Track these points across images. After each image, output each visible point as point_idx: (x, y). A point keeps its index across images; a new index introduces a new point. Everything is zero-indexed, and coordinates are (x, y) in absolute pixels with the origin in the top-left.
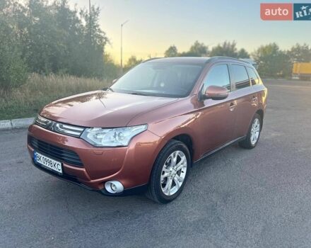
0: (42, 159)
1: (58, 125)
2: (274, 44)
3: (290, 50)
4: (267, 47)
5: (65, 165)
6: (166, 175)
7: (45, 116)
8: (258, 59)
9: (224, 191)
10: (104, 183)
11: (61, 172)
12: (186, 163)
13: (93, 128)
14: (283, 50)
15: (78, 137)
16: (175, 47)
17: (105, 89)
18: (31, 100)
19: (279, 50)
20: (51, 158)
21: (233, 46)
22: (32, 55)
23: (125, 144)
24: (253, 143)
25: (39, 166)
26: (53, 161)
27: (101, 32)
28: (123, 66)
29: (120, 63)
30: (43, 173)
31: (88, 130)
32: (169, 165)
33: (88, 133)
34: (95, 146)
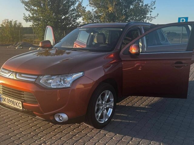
0: (7, 100)
1: (17, 75)
5: (24, 104)
10: (53, 114)
15: (34, 83)
23: (69, 86)
26: (15, 101)
33: (41, 79)
34: (46, 88)
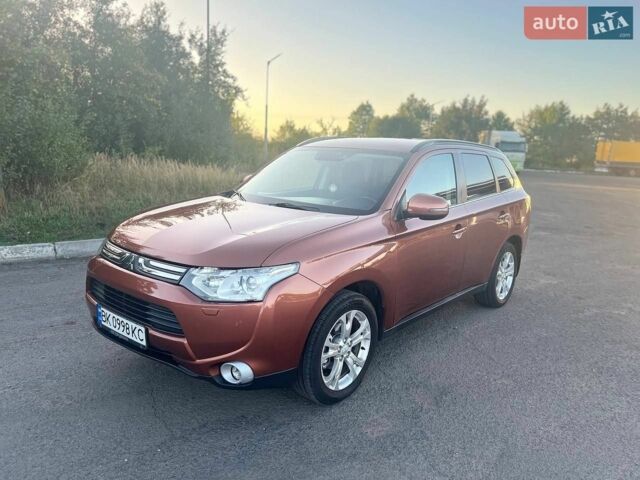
0: (112, 320)
1: (141, 260)
2: (561, 103)
3: (592, 116)
4: (547, 109)
5: (151, 331)
6: (331, 353)
7: (119, 241)
8: (529, 131)
9: (437, 385)
10: (219, 364)
11: (144, 343)
12: (368, 333)
13: (202, 268)
14: (578, 116)
15: (177, 284)
16: (370, 106)
17: (229, 194)
18: (93, 205)
19: (571, 115)
20: (128, 318)
21: (481, 106)
22: (97, 118)
23: (259, 297)
24: (501, 297)
25: (106, 332)
26: (130, 323)
27: (228, 76)
28: (270, 140)
29: (263, 132)
30: (111, 343)
31: (194, 271)
32: (337, 335)
33: (194, 276)
34: (204, 300)
